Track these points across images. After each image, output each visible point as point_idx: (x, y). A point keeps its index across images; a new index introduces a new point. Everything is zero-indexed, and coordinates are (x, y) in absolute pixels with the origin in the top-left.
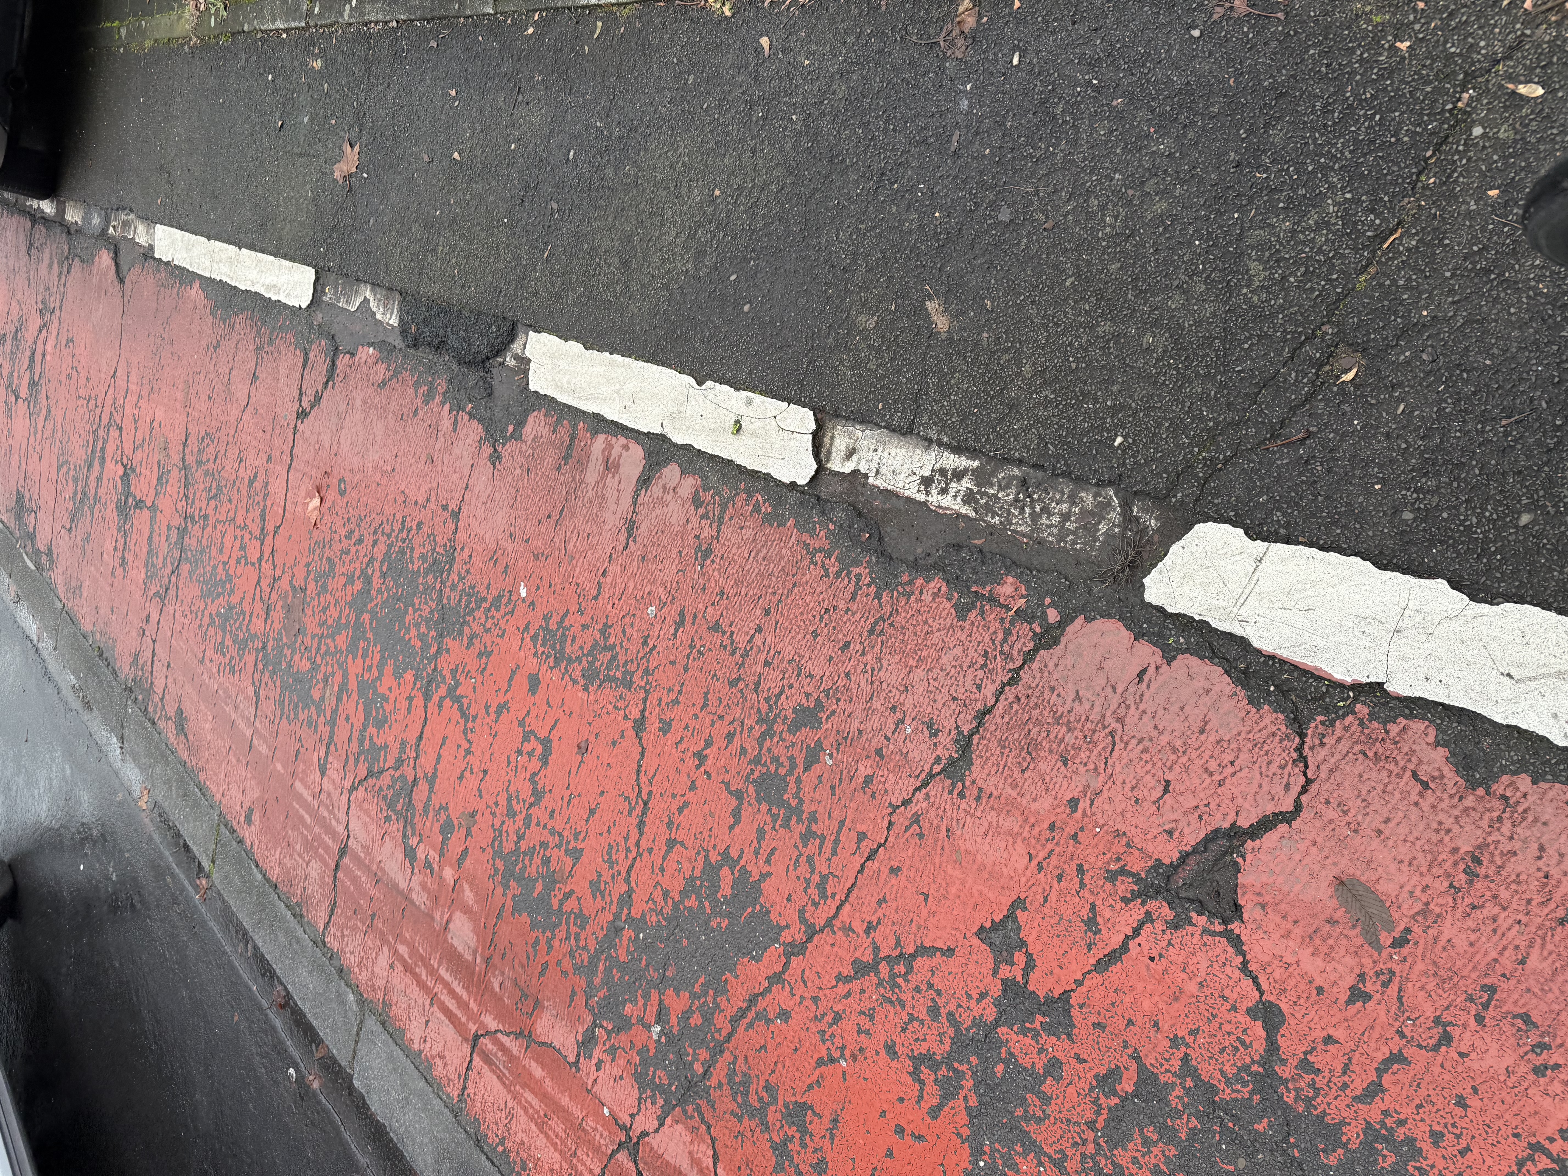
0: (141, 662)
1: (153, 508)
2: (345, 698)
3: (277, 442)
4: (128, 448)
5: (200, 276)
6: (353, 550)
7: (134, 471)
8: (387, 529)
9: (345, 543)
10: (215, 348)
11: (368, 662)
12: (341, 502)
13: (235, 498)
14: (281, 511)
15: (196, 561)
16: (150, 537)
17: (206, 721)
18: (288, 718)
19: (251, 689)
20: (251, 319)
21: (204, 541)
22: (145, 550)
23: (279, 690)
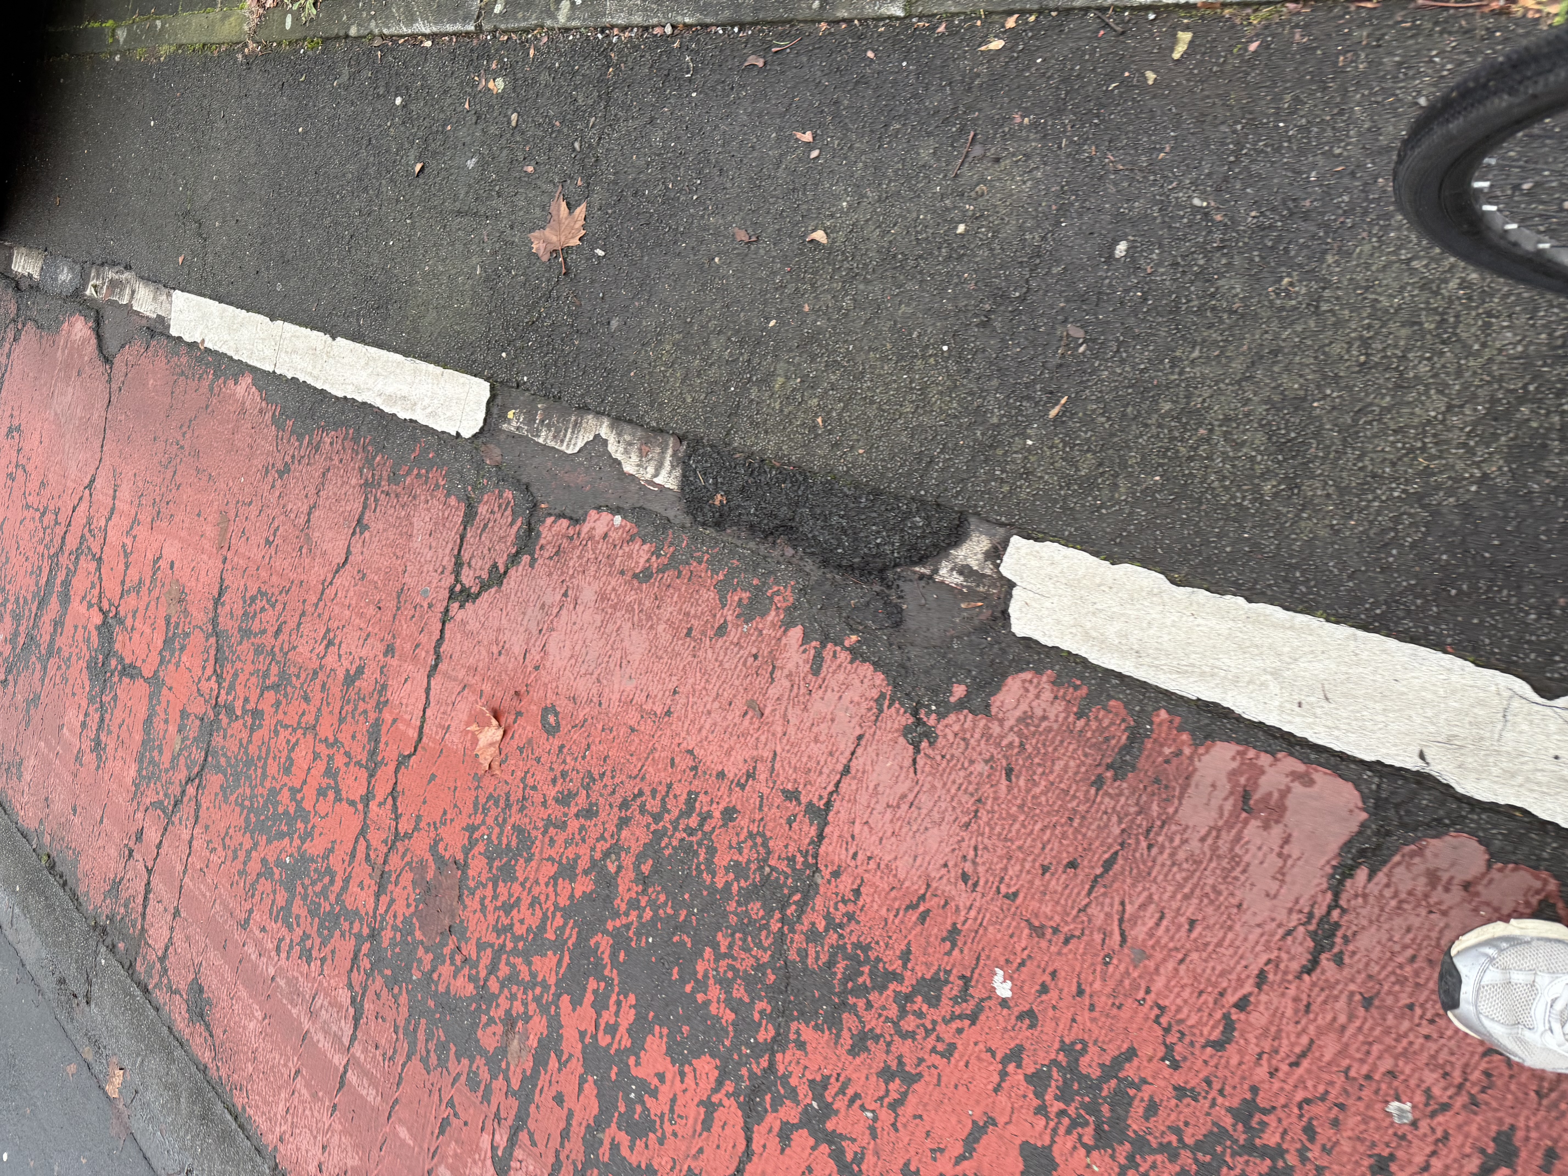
0: (124, 895)
1: (155, 682)
2: (553, 1063)
3: (406, 628)
4: (112, 588)
5: (254, 370)
6: (574, 825)
7: (121, 622)
8: (653, 805)
9: (556, 811)
10: (281, 473)
11: (607, 1016)
12: (547, 745)
13: (317, 696)
14: (413, 734)
15: (237, 776)
16: (148, 721)
17: (252, 1017)
18: (425, 1061)
19: (344, 996)
20: (355, 440)
21: (253, 749)
22: (138, 737)
23: (404, 1011)
